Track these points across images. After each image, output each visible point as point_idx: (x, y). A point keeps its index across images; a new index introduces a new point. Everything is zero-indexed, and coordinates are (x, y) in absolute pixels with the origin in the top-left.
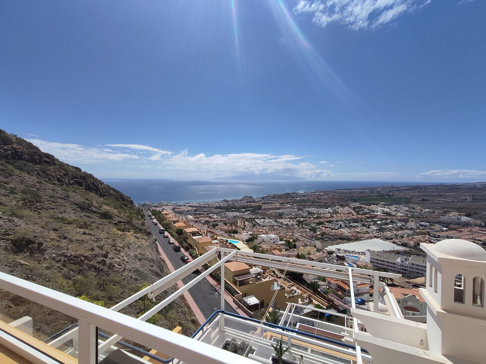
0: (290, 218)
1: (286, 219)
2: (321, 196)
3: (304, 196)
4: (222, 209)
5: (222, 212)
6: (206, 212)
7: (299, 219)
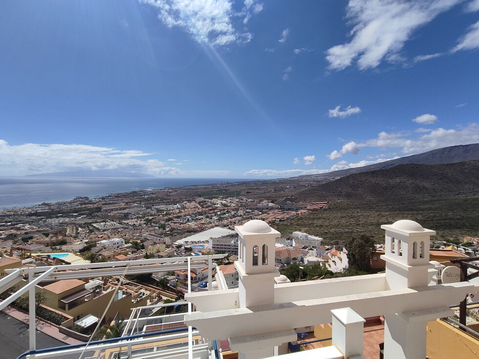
0: (138, 218)
1: (132, 219)
2: (170, 192)
3: (153, 194)
4: (40, 216)
5: (41, 219)
6: (9, 222)
7: (147, 217)
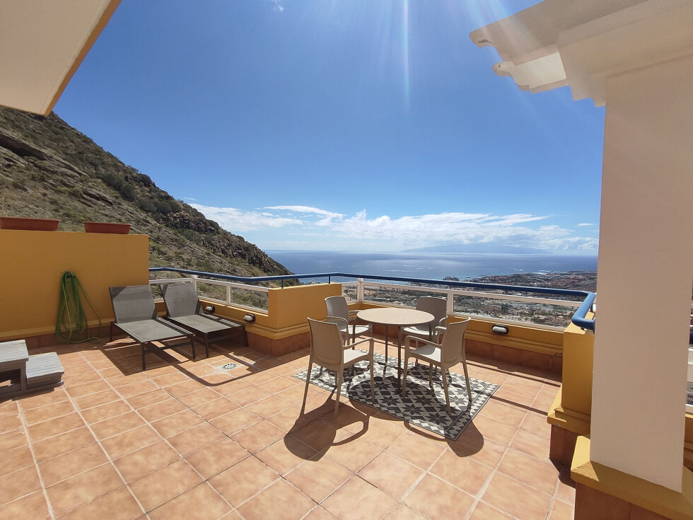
0: (521, 314)
1: (513, 315)
2: (580, 280)
3: (547, 280)
4: (412, 295)
5: (413, 299)
6: (389, 297)
7: (536, 316)
